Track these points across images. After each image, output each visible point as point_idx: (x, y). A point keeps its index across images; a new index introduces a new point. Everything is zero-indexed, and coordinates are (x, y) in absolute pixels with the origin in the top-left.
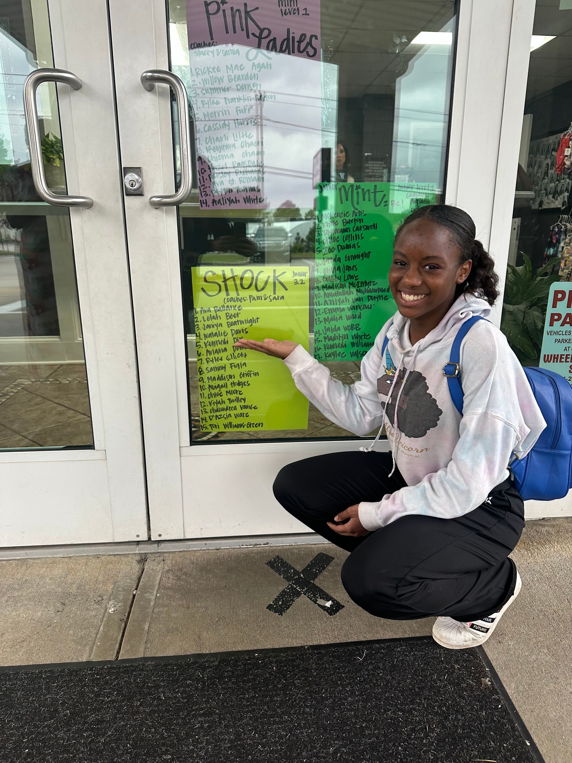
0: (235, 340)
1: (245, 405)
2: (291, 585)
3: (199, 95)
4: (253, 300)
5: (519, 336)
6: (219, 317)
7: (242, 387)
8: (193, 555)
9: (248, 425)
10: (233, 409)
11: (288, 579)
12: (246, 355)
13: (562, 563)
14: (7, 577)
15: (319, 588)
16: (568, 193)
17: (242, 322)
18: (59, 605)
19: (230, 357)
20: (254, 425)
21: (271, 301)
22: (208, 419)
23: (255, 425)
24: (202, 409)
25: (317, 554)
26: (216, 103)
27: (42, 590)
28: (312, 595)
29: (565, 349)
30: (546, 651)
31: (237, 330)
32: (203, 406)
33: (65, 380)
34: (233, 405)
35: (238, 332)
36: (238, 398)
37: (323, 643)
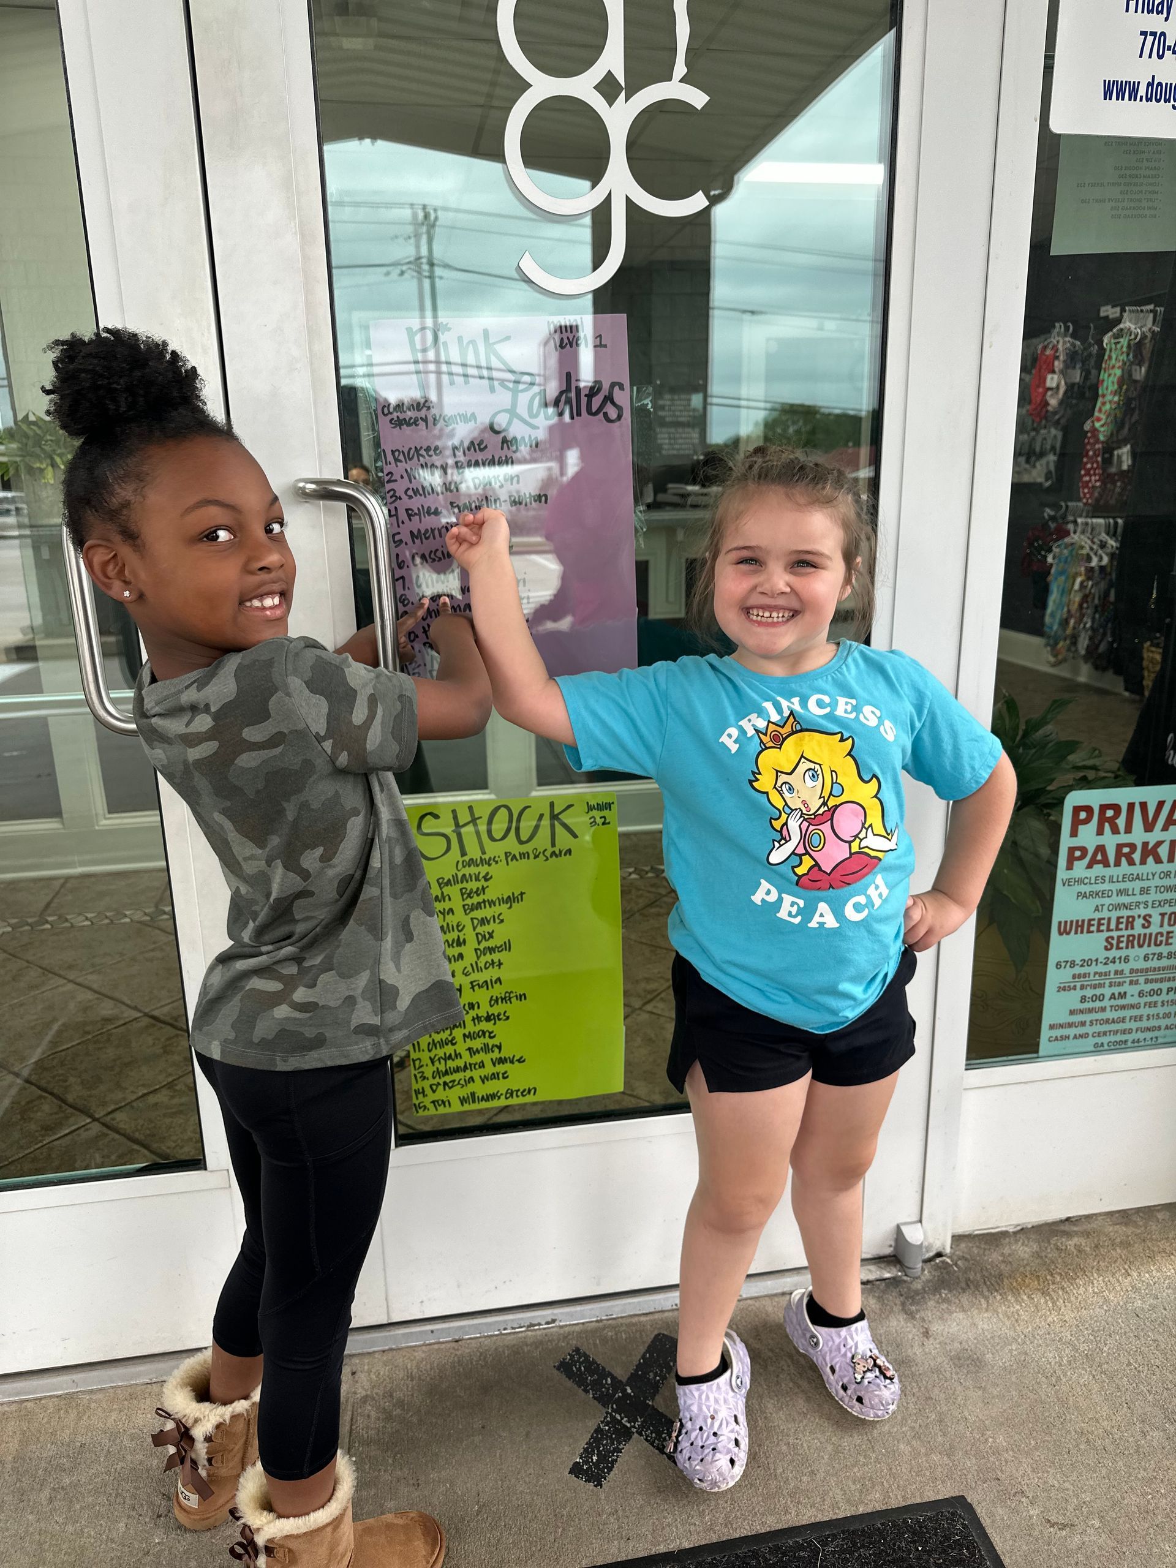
0: (480, 937)
1: (501, 1058)
2: (611, 1414)
3: (400, 498)
4: (512, 860)
5: (1005, 871)
6: (447, 898)
7: (495, 1024)
8: (409, 1358)
9: (507, 1093)
10: (477, 1067)
11: (603, 1399)
12: (500, 964)
13: (1110, 1319)
14: (41, 1439)
15: (665, 1417)
16: (1055, 454)
17: (492, 903)
18: (157, 1500)
19: (469, 969)
20: (519, 1094)
21: (547, 859)
22: (428, 1091)
23: (522, 1093)
24: (416, 1072)
25: (653, 1336)
26: (433, 513)
27: (119, 1467)
28: (654, 1435)
29: (1097, 909)
30: (1096, 1523)
31: (482, 919)
32: (417, 1066)
33: (82, 918)
34: (477, 1059)
35: (483, 921)
36: (486, 1045)
37: (686, 1545)
